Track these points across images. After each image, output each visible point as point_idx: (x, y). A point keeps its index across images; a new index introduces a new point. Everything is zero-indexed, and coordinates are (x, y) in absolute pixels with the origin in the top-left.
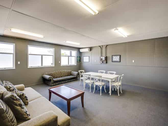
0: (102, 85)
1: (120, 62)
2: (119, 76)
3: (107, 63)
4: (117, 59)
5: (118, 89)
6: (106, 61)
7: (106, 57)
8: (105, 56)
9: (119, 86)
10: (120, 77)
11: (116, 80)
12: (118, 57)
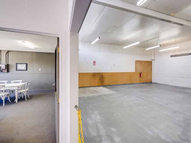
0: (5, 95)
1: (27, 70)
2: (26, 83)
3: (8, 71)
4: (22, 68)
5: (25, 94)
6: (7, 69)
7: (8, 65)
8: (6, 63)
9: (26, 91)
10: (28, 83)
11: (23, 87)
12: (25, 65)
